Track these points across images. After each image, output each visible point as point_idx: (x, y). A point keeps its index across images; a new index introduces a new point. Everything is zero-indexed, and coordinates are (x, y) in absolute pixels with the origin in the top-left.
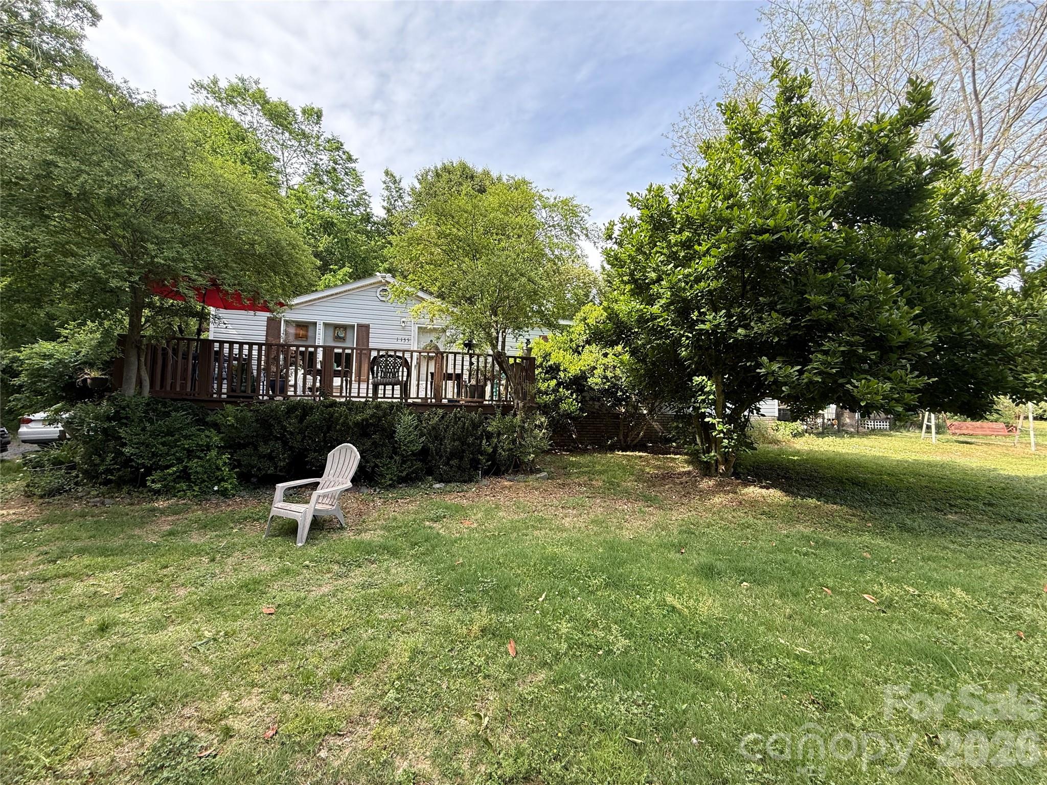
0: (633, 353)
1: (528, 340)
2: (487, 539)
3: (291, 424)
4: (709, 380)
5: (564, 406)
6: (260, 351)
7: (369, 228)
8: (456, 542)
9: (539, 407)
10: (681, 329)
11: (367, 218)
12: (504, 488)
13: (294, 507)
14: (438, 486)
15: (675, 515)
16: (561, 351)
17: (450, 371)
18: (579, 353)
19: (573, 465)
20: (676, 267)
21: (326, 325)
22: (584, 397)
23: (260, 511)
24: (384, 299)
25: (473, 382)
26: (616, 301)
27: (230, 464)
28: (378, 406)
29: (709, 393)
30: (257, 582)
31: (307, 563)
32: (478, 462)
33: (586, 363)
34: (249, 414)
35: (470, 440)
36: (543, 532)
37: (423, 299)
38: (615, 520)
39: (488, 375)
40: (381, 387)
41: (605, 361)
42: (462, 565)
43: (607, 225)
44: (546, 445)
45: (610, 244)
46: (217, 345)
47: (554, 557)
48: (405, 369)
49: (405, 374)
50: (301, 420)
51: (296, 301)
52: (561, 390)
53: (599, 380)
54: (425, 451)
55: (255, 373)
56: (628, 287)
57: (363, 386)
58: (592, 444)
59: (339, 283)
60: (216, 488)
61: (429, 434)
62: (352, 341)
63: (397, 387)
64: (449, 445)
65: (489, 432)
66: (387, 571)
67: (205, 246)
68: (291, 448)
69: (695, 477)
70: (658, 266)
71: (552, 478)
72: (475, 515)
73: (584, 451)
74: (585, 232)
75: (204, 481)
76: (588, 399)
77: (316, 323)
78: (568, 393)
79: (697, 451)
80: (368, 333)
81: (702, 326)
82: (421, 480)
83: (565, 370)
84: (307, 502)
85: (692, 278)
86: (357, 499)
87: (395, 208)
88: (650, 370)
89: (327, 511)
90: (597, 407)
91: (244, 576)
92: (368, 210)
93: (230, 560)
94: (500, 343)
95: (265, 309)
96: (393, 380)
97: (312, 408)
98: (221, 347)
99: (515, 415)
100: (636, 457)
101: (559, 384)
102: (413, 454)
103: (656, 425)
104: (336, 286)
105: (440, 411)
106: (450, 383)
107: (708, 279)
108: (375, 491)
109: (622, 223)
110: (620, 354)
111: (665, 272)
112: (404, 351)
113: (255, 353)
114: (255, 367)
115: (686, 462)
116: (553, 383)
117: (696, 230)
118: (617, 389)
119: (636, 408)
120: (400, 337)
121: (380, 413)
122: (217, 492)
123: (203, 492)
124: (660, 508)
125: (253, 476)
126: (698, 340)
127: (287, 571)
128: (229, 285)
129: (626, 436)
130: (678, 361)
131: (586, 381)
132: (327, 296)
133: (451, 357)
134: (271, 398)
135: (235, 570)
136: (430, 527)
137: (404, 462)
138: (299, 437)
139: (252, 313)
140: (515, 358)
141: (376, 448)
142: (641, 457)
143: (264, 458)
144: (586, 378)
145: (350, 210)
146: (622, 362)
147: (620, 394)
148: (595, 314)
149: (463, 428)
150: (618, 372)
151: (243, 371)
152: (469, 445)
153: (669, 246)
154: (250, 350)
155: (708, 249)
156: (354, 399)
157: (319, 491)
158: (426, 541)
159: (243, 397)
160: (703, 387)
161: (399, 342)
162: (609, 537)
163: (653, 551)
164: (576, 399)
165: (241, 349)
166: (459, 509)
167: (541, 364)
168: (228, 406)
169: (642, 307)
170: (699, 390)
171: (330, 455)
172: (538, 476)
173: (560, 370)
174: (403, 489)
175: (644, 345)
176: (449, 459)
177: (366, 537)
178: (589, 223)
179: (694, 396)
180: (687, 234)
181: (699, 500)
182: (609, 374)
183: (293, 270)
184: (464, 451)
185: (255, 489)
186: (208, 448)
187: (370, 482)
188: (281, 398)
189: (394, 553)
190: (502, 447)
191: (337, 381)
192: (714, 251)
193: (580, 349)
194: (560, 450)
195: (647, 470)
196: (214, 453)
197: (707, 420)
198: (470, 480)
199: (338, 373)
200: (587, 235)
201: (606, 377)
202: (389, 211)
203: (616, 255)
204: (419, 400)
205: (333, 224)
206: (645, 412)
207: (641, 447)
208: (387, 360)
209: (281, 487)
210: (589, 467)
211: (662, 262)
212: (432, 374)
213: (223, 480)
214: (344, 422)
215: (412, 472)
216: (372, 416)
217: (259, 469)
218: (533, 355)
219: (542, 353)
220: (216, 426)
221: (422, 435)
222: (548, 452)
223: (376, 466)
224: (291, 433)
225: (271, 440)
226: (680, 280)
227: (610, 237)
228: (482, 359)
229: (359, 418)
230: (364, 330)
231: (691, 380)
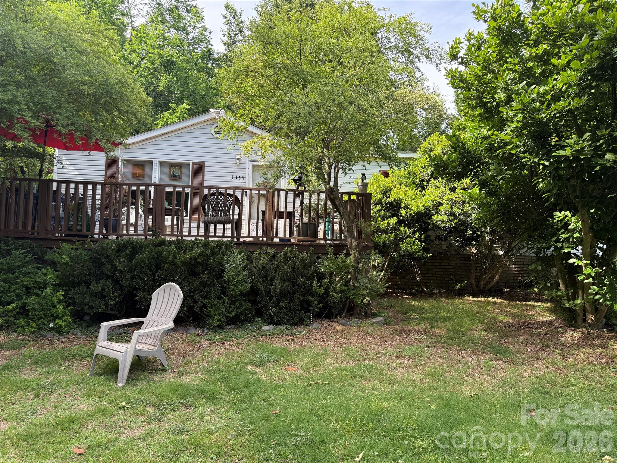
0: (483, 186)
1: (364, 175)
2: (309, 388)
3: (121, 263)
4: (573, 215)
5: (404, 246)
6: (94, 190)
7: (209, 65)
8: (275, 389)
9: (376, 246)
10: (535, 157)
11: (208, 55)
12: (335, 332)
13: (116, 346)
14: (266, 328)
15: (528, 371)
16: (403, 187)
17: (282, 209)
18: (424, 189)
19: (415, 310)
20: (529, 85)
21: (162, 164)
22: (428, 236)
23: (88, 350)
24: (218, 136)
25: (305, 220)
26: (464, 128)
27: (66, 302)
28: (206, 245)
29: (574, 231)
30: (73, 421)
31: (123, 404)
32: (309, 303)
33: (430, 199)
34: (83, 253)
35: (301, 280)
36: (371, 383)
37: (255, 134)
38: (455, 374)
39: (321, 212)
40: (212, 226)
41: (453, 195)
42: (278, 415)
43: (452, 43)
44: (382, 288)
45: (454, 65)
46: (55, 185)
47: (379, 412)
48: (236, 208)
49: (237, 212)
50: (131, 260)
51: (131, 140)
52: (402, 228)
53: (445, 218)
54: (254, 291)
55: (90, 213)
56: (478, 112)
57: (194, 225)
58: (439, 287)
59: (176, 120)
60: (51, 325)
61: (259, 273)
62: (187, 179)
63: (229, 226)
64: (278, 286)
65: (321, 273)
66: (201, 417)
67: (40, 88)
68: (121, 287)
69: (558, 328)
70: (507, 85)
71: (389, 324)
72: (300, 360)
73: (429, 295)
74: (425, 53)
75: (41, 318)
76: (433, 238)
77: (151, 162)
78: (410, 231)
79: (560, 297)
80: (203, 172)
81: (561, 152)
82: (251, 321)
83: (407, 207)
84: (128, 341)
85: (549, 97)
86: (184, 340)
87: (235, 43)
88: (504, 205)
89: (149, 351)
90: (444, 247)
91: (62, 414)
92: (209, 47)
93: (53, 398)
94: (332, 179)
95: (98, 148)
96: (223, 218)
97: (141, 246)
98: (59, 187)
99: (348, 254)
100: (489, 304)
101: (400, 222)
102: (242, 294)
103: (514, 268)
104: (172, 123)
105: (271, 250)
106: (281, 222)
107: (568, 96)
108: (203, 332)
109: (469, 40)
110: (470, 188)
111: (514, 92)
112: (235, 189)
113: (90, 192)
114: (89, 207)
115: (549, 310)
116: (394, 220)
117: (554, 41)
118: (467, 227)
119: (491, 249)
120: (235, 175)
121: (208, 252)
122: (52, 328)
123: (40, 329)
124: (510, 362)
125: (86, 314)
126: (557, 169)
127: (103, 411)
128: (63, 126)
129: (478, 280)
130: (537, 195)
131: (430, 218)
132: (163, 135)
133: (283, 194)
134: (106, 237)
135: (56, 407)
136: (252, 373)
137: (233, 303)
138: (129, 276)
139: (86, 153)
140: (350, 194)
141: (204, 287)
142: (495, 303)
143: (96, 296)
144: (430, 216)
145: (191, 48)
146: (471, 197)
147: (469, 232)
148: (441, 146)
149: (293, 268)
150: (467, 208)
151: (78, 210)
152: (299, 286)
153: (523, 61)
154: (85, 189)
155: (569, 62)
156: (185, 238)
157: (142, 331)
158: (245, 386)
159: (79, 236)
160: (567, 225)
161: (234, 179)
162: (446, 393)
163: (496, 411)
164: (419, 239)
165: (76, 189)
166: (286, 353)
167: (380, 201)
168: (64, 244)
169: (490, 133)
170: (563, 227)
171: (155, 294)
172: (373, 320)
173: (401, 208)
174: (231, 331)
175: (493, 177)
176: (279, 300)
177: (186, 380)
178: (430, 41)
179: (555, 234)
180: (544, 46)
181: (560, 354)
182: (456, 211)
183: (124, 108)
184: (294, 292)
185: (88, 327)
186: (44, 285)
187: (199, 323)
188: (114, 237)
189: (211, 398)
190: (334, 289)
191: (168, 221)
192: (575, 64)
193: (425, 183)
194: (401, 293)
195: (501, 318)
196: (49, 290)
197: (571, 261)
198: (300, 323)
199: (168, 212)
200: (428, 57)
201: (453, 214)
202: (228, 45)
203: (461, 76)
204: (251, 239)
205: (172, 63)
206: (501, 253)
207: (496, 292)
208: (217, 198)
209: (105, 325)
210: (433, 312)
211: (512, 80)
212: (263, 212)
213: (57, 317)
214: (172, 261)
215: (242, 313)
216: (200, 255)
217: (91, 307)
218: (369, 191)
219: (381, 189)
220: (53, 264)
221: (250, 275)
222: (387, 295)
223: (205, 306)
224: (121, 272)
225: (102, 278)
226: (533, 100)
227: (454, 57)
228: (314, 196)
229: (187, 257)
230: (199, 168)
231: (552, 217)
